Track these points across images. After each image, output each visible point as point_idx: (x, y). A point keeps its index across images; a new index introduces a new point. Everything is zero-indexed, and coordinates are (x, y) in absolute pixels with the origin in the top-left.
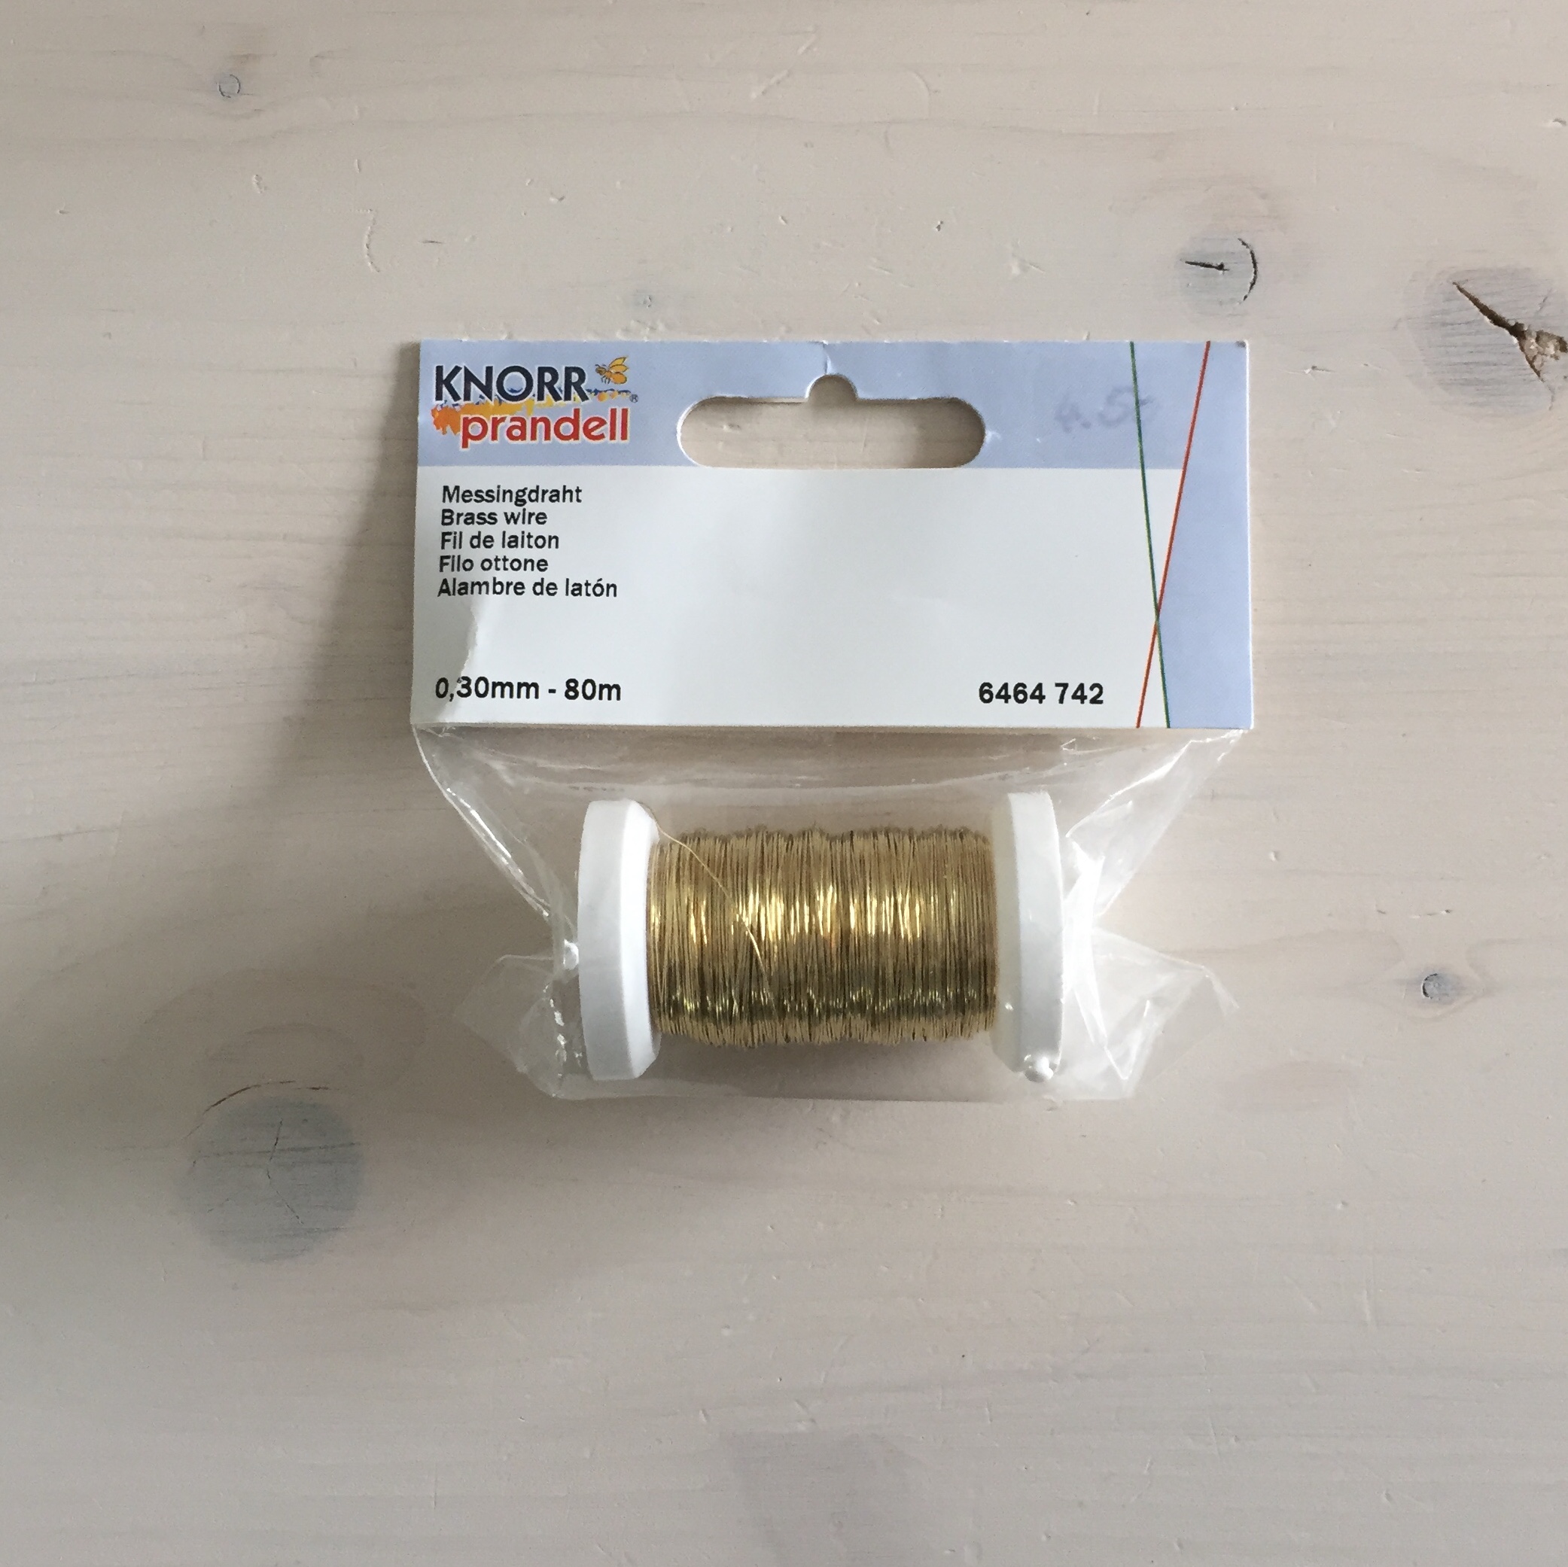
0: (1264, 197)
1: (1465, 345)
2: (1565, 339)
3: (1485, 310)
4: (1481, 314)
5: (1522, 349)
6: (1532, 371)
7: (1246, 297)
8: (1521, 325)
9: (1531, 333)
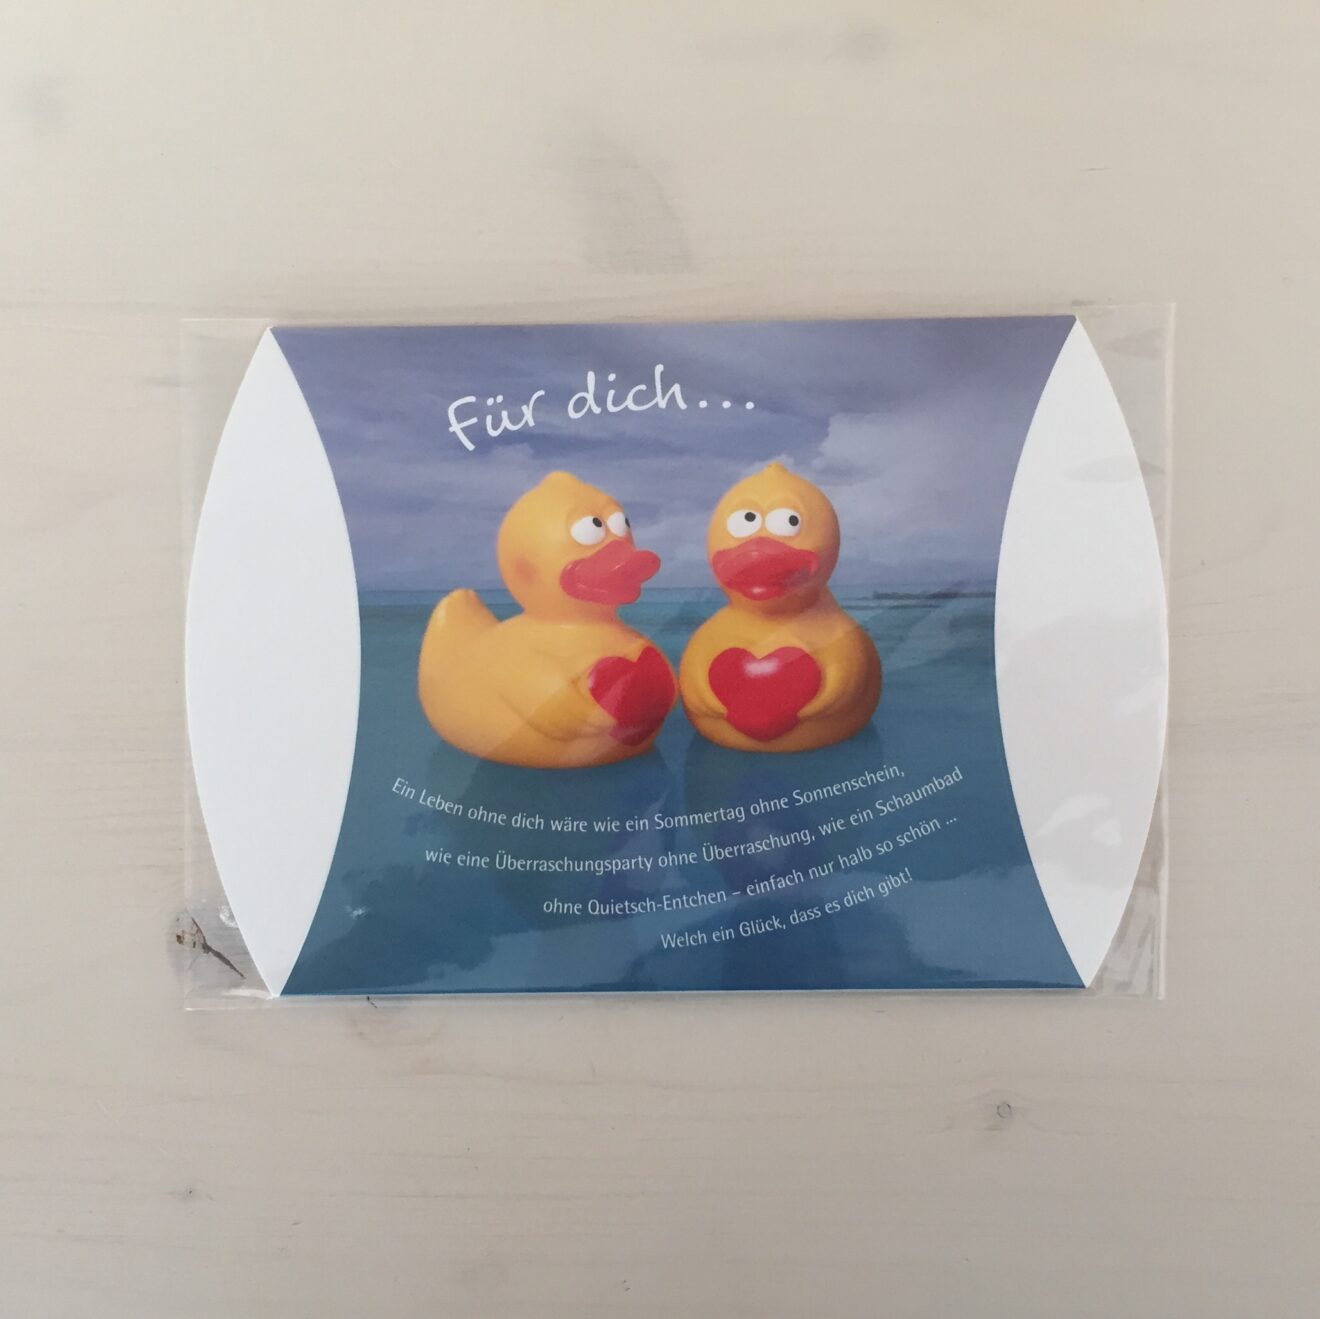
0: (361, 1034)
2: (177, 943)
3: (227, 962)
4: (229, 960)
5: (204, 938)
6: (198, 923)
8: (204, 952)
9: (199, 947)
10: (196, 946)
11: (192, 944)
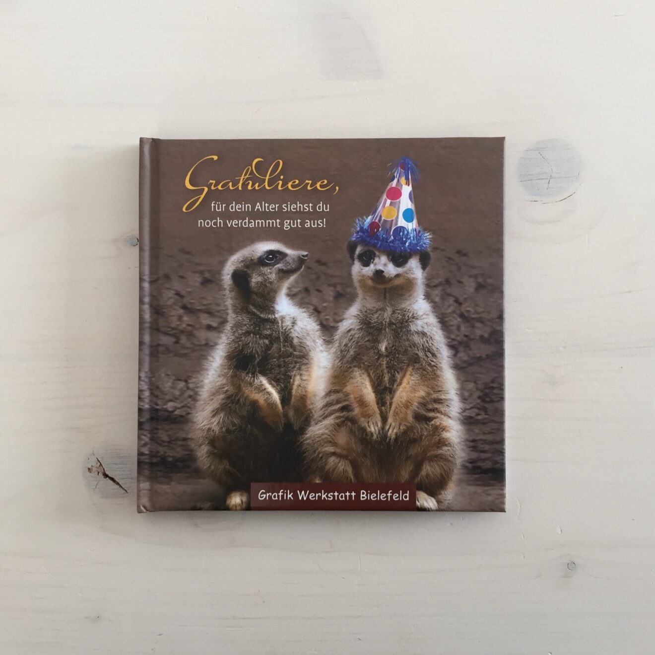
1: (123, 471)
2: (89, 472)
4: (118, 481)
5: (104, 469)
6: (101, 462)
8: (104, 478)
9: (101, 475)
10: (99, 474)
11: (97, 473)
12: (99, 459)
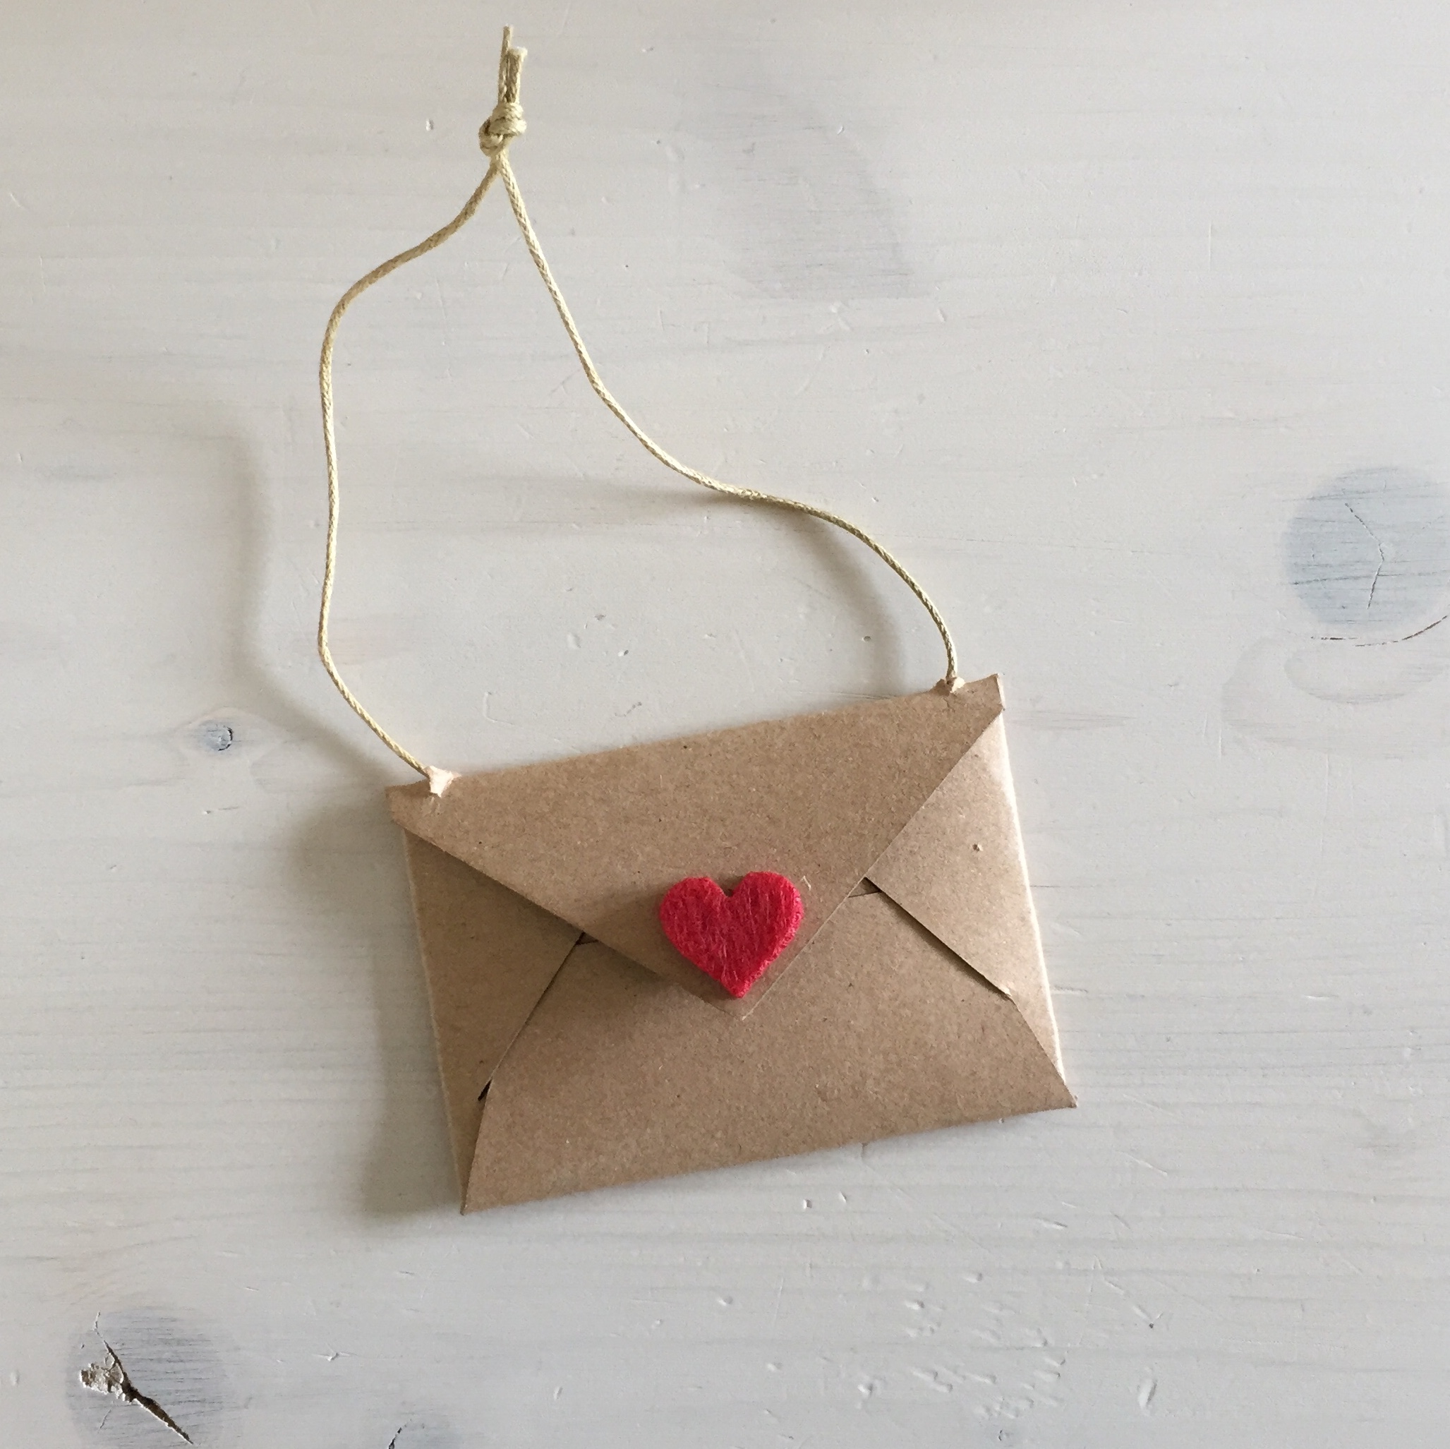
1: (182, 1380)
2: (84, 1385)
3: (163, 1415)
4: (165, 1409)
5: (125, 1375)
6: (115, 1353)
7: (399, 1432)
8: (127, 1398)
9: (118, 1391)
10: (112, 1387)
11: (106, 1386)
12: (112, 1348)
